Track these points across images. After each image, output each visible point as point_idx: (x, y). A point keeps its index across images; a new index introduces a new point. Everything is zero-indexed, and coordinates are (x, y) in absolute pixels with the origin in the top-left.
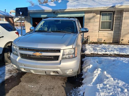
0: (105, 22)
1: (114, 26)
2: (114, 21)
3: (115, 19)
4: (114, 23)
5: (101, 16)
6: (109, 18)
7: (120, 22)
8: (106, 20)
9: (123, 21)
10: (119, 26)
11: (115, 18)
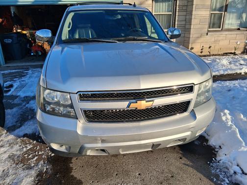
0: (161, 16)
1: (176, 22)
2: (177, 13)
3: (177, 9)
4: (177, 16)
5: (154, 2)
6: (167, 7)
7: (186, 15)
8: (161, 11)
9: (194, 13)
10: (184, 23)
11: (177, 7)
